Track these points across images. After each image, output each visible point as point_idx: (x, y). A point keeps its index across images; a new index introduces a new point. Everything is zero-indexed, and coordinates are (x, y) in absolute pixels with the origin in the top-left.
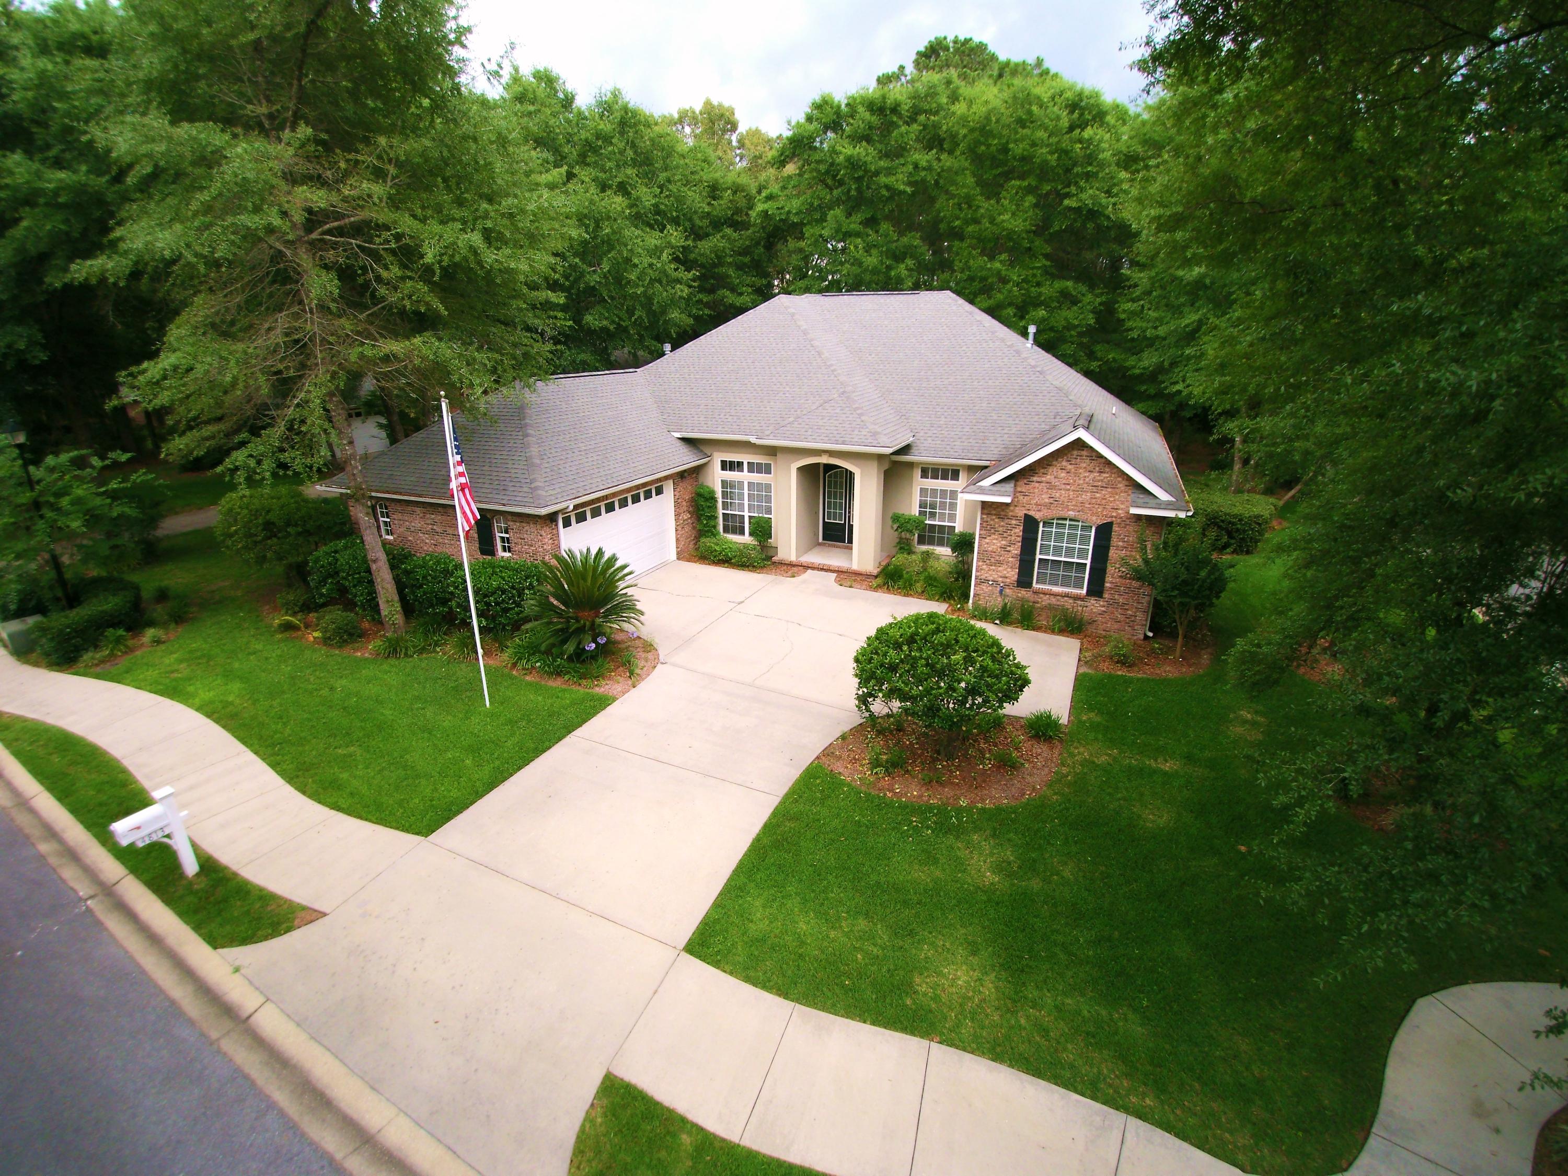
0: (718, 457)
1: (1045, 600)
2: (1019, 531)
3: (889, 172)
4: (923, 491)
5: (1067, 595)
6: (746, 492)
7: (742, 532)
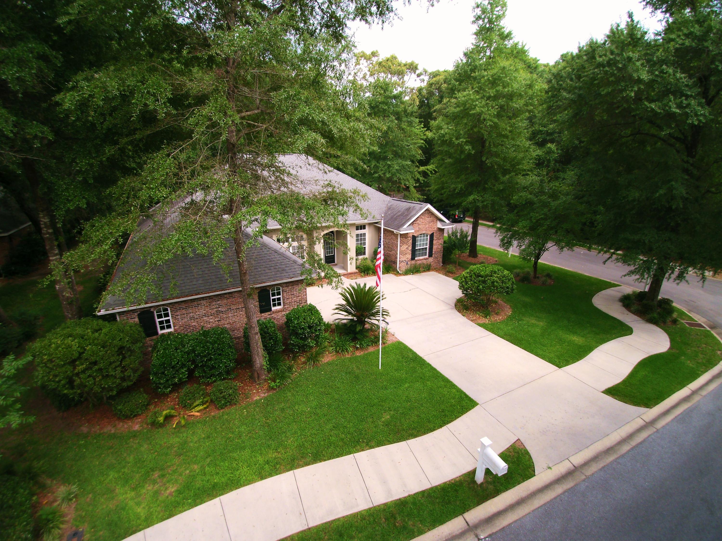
0: (275, 238)
1: (419, 262)
2: (411, 241)
5: (424, 259)
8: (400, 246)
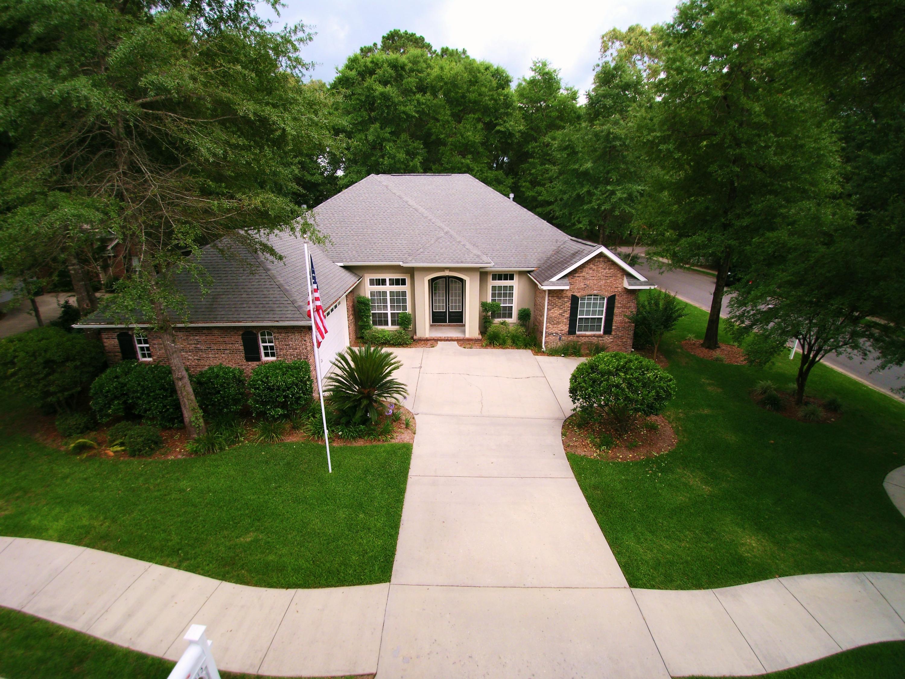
0: (367, 277)
1: (584, 340)
2: (568, 304)
3: (404, 104)
4: (494, 288)
5: (594, 336)
6: (388, 298)
7: (386, 324)
8: (549, 310)
